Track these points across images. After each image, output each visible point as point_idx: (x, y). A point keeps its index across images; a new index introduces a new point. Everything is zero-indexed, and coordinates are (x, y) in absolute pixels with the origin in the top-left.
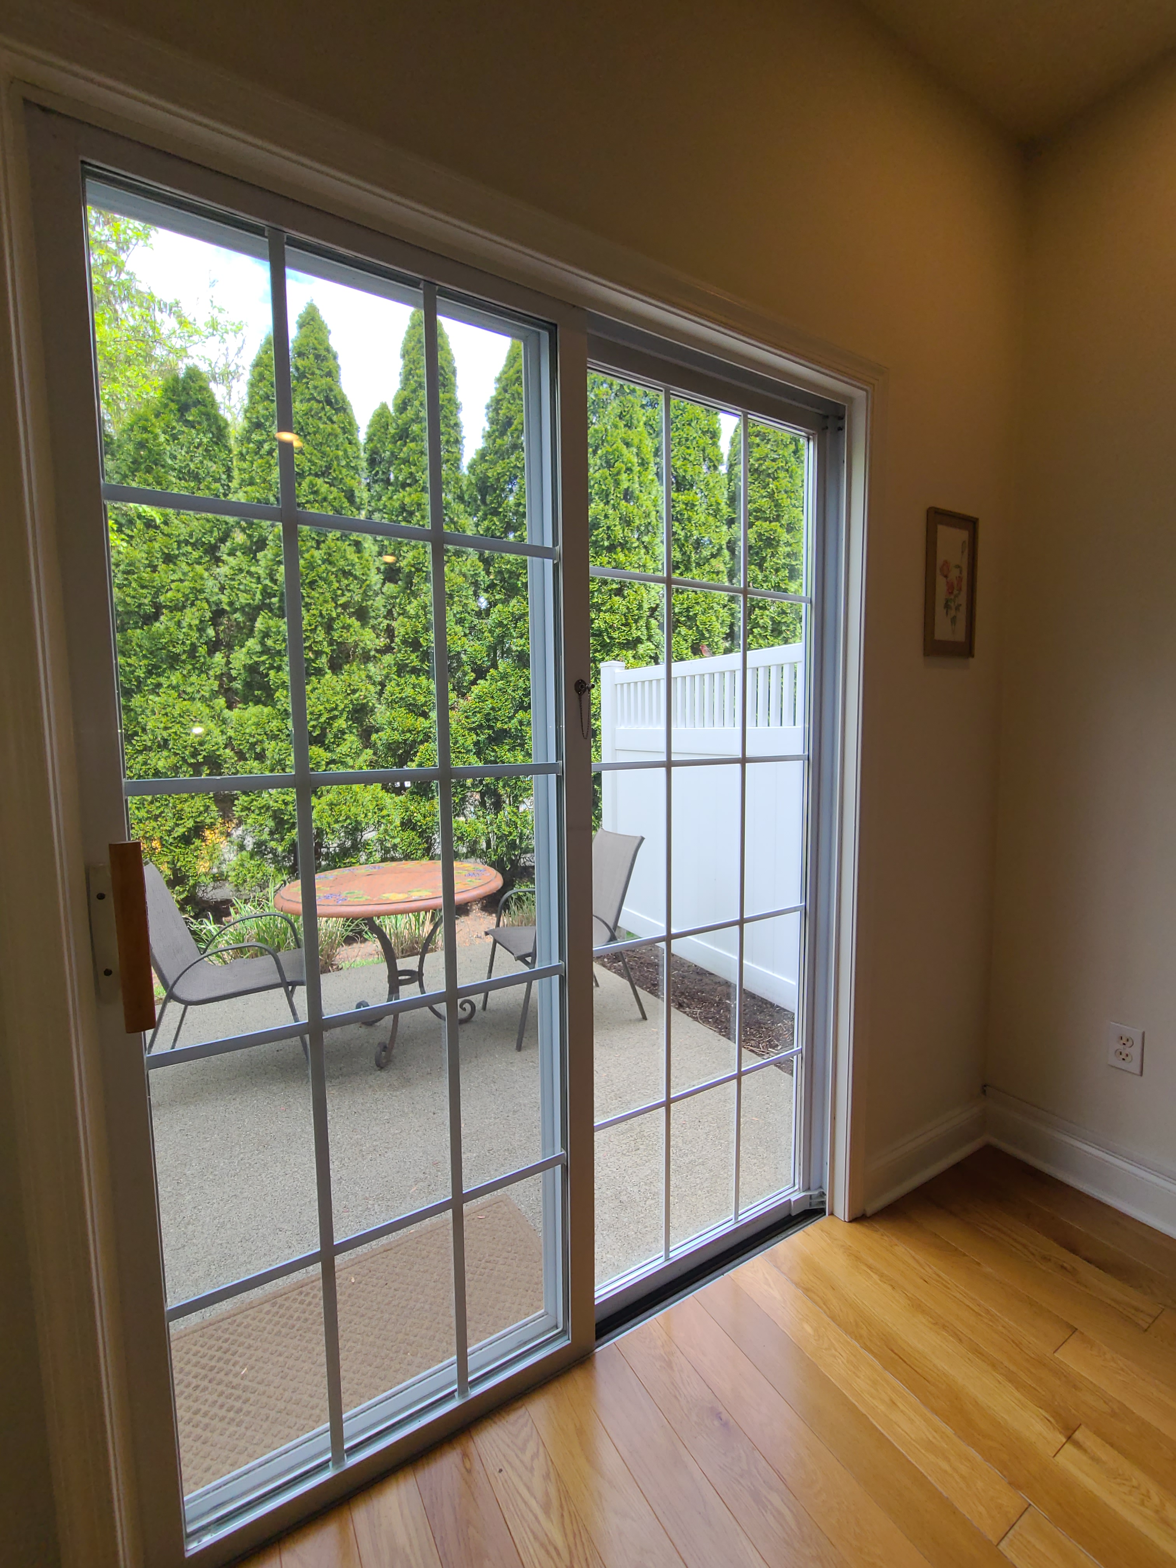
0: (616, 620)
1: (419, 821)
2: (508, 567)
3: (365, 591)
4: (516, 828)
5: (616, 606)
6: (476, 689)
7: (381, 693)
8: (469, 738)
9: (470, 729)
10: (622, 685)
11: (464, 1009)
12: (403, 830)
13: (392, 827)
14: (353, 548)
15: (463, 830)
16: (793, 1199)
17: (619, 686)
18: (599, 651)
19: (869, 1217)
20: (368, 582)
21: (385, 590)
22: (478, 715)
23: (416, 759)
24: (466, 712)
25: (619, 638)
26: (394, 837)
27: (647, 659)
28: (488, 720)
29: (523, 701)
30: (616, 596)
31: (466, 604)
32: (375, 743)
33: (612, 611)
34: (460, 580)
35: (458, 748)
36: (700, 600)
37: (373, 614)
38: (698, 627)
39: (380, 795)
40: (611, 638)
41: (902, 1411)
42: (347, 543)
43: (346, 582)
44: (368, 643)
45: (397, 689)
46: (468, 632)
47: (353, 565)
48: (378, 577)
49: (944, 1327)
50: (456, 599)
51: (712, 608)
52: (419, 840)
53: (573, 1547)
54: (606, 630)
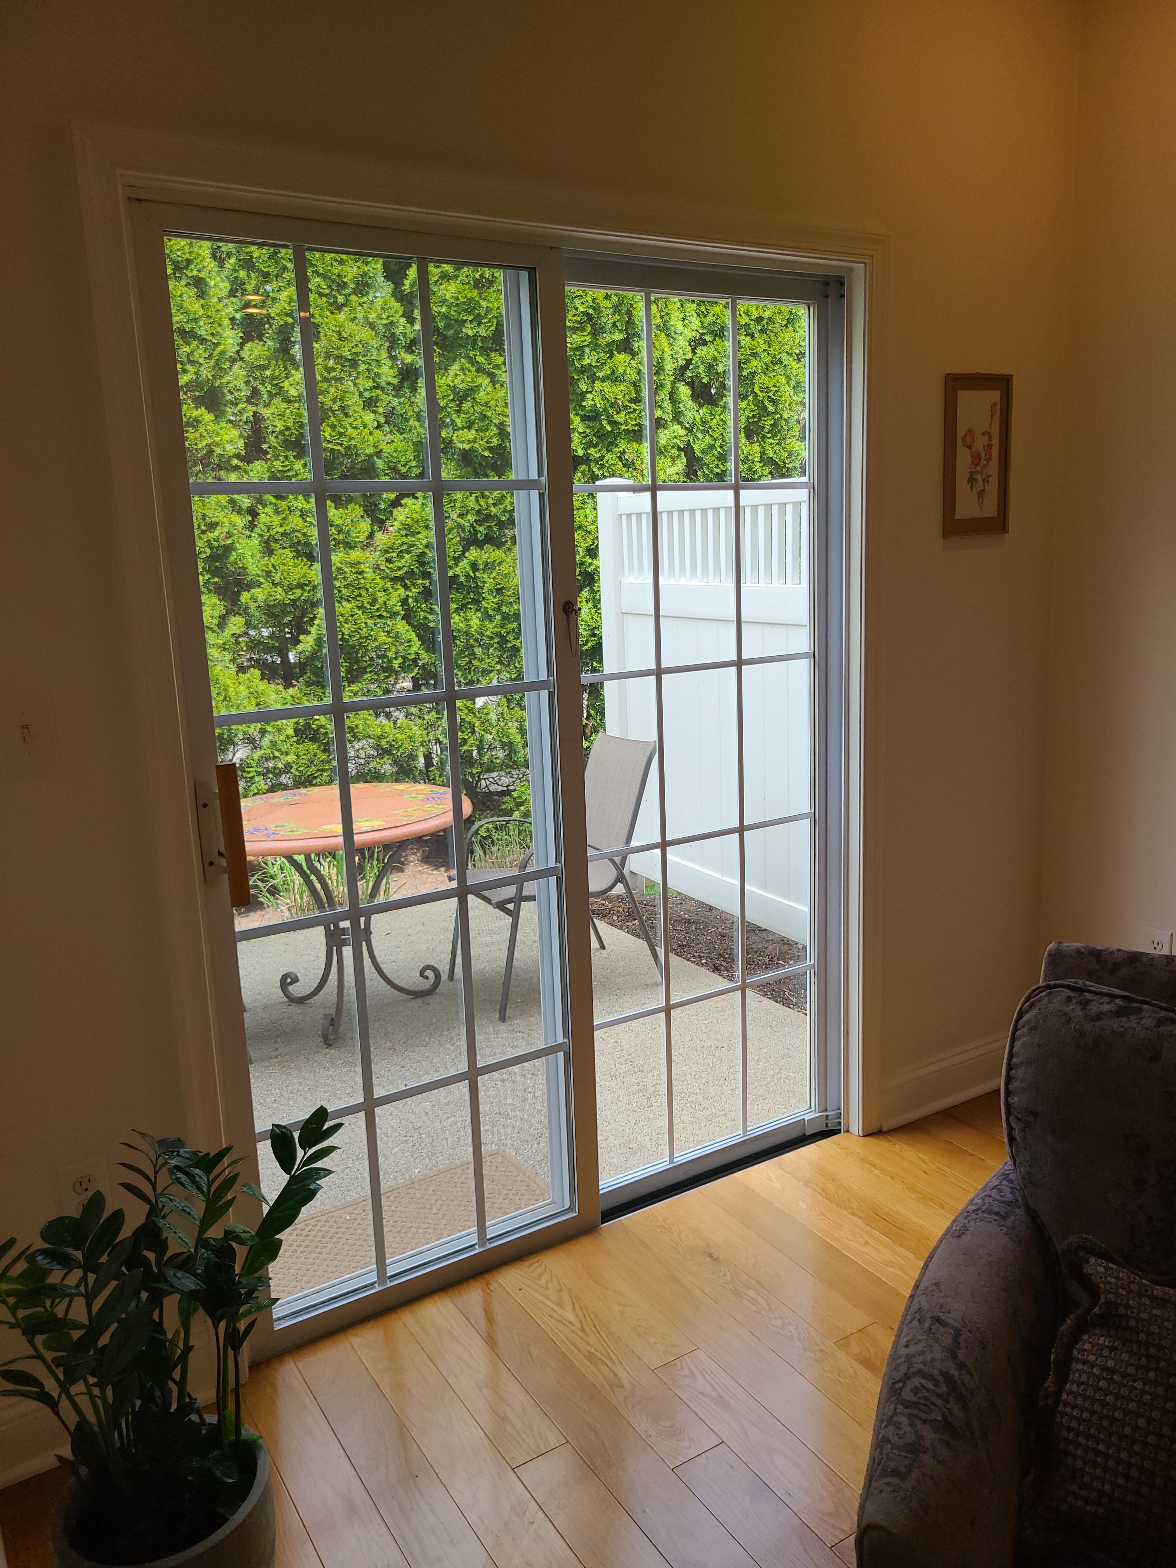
0: (619, 392)
1: (323, 726)
2: (444, 309)
3: (217, 364)
4: (473, 732)
5: (621, 370)
6: (400, 514)
7: (252, 526)
8: (394, 594)
9: (394, 579)
10: (629, 516)
11: (427, 978)
12: (298, 742)
13: (283, 737)
14: (191, 292)
15: (391, 738)
16: (806, 1119)
17: (624, 518)
18: (595, 446)
19: (885, 1133)
20: (221, 348)
21: (245, 354)
22: (407, 557)
23: (313, 630)
24: (387, 552)
25: (626, 423)
26: (287, 753)
27: (675, 452)
28: (423, 564)
29: (476, 532)
30: (619, 353)
31: (377, 375)
32: (247, 608)
33: (614, 378)
34: (367, 334)
35: (378, 610)
36: (759, 350)
37: (229, 397)
38: (756, 396)
39: (260, 689)
40: (613, 423)
41: (872, 1246)
42: (183, 283)
43: (188, 349)
44: (228, 447)
45: (277, 519)
46: (382, 420)
47: (196, 320)
48: (233, 334)
49: (931, 1200)
50: (362, 367)
51: (780, 361)
52: (323, 757)
53: (583, 1321)
54: (605, 410)
